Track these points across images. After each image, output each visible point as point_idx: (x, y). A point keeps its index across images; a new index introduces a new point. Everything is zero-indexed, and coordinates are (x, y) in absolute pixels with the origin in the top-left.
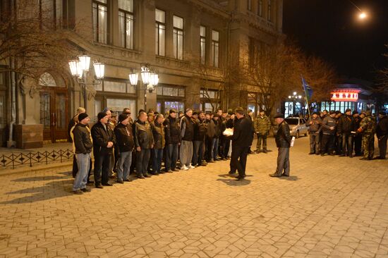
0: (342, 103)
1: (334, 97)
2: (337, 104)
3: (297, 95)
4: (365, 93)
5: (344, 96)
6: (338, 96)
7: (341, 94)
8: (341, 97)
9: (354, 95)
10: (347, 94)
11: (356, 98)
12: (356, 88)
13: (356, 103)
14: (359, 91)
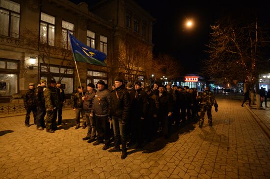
0: (190, 83)
1: (187, 80)
2: (188, 83)
3: (165, 77)
4: (201, 78)
5: (191, 79)
6: (188, 79)
7: (190, 79)
8: (190, 80)
9: (196, 79)
10: (192, 79)
11: (197, 80)
12: (196, 76)
13: (197, 83)
14: (198, 77)
